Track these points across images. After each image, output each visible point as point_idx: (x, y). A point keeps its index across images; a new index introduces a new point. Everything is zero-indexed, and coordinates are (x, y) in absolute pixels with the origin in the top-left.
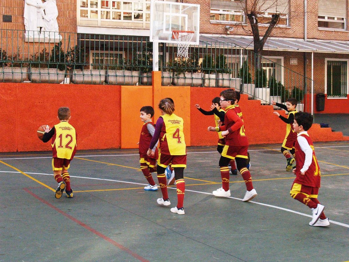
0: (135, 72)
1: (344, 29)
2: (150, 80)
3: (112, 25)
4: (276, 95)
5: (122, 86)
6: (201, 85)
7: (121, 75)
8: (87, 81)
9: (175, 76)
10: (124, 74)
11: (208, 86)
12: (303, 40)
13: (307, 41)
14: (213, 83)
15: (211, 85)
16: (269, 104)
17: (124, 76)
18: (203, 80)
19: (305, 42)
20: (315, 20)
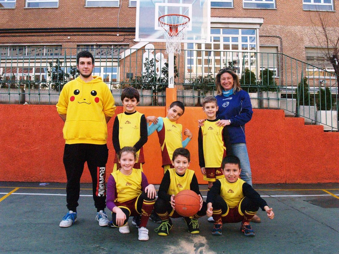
9: (201, 96)
16: (337, 131)
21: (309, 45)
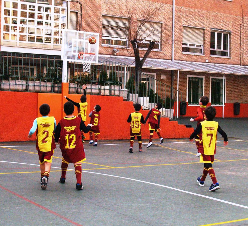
0: (49, 83)
1: (201, 53)
2: (60, 89)
3: (28, 46)
4: (153, 102)
5: (39, 93)
6: (99, 94)
7: (38, 85)
8: (12, 89)
9: (79, 87)
10: (40, 84)
11: (103, 95)
12: (171, 61)
13: (174, 62)
14: (107, 93)
15: (105, 94)
16: (148, 109)
17: (41, 86)
18: (100, 90)
19: (172, 63)
20: (180, 46)
21: (106, 13)
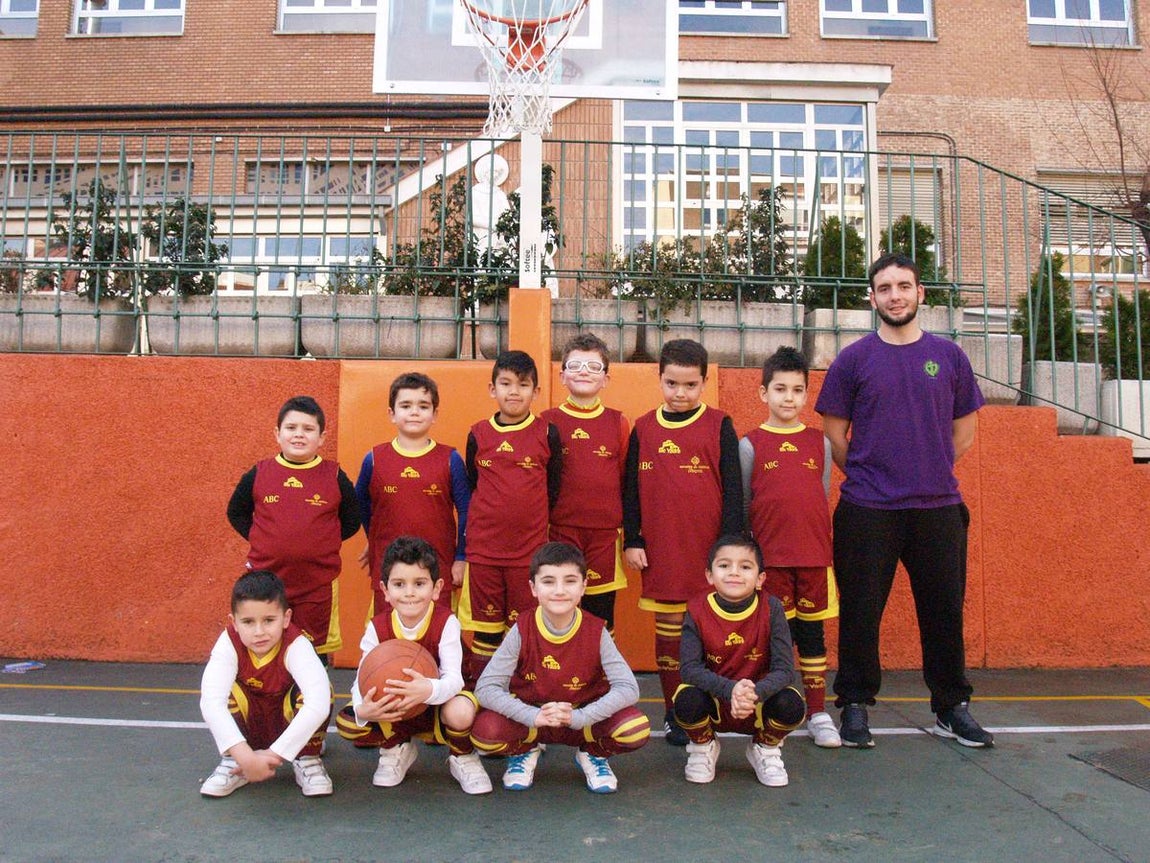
0: (434, 299)
5: (349, 364)
9: (648, 321)
10: (376, 312)
17: (378, 320)
18: (805, 333)
21: (1051, 164)
